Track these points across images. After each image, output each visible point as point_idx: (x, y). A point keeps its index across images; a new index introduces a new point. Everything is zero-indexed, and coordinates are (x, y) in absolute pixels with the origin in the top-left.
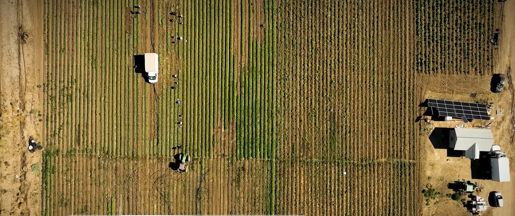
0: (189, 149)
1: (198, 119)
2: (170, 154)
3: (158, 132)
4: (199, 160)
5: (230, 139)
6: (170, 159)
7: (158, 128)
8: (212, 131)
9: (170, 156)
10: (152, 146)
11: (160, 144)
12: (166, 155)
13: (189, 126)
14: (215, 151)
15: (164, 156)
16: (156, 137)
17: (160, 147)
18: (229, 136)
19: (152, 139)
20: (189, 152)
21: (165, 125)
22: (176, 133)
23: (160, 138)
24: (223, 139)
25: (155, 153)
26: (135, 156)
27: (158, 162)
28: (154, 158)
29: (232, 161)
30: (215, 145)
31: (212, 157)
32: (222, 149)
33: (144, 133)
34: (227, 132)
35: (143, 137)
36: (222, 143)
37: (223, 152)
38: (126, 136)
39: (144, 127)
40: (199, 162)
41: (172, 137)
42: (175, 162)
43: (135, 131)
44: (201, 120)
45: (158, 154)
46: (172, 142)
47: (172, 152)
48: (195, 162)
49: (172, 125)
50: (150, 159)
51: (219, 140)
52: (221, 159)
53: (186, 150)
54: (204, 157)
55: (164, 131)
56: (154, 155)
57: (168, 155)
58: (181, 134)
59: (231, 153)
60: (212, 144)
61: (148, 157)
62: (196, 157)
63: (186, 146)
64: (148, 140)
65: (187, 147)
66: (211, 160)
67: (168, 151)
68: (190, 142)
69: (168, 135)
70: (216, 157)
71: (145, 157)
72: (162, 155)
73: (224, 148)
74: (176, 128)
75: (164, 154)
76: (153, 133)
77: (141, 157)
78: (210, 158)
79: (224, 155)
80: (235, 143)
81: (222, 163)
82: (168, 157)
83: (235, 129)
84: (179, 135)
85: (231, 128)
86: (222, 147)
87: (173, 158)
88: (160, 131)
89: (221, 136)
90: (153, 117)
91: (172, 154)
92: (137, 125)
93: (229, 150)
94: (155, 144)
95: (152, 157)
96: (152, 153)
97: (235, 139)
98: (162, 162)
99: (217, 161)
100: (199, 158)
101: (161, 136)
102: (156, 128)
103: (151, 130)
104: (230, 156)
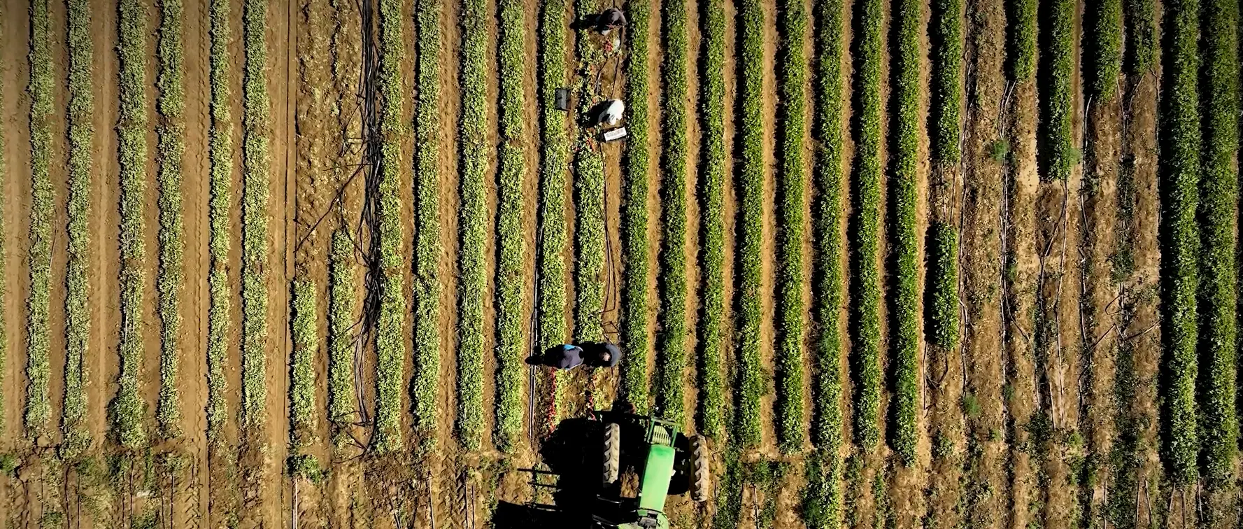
0: (688, 371)
1: (782, 56)
2: (497, 421)
3: (372, 191)
4: (795, 483)
5: (1103, 264)
6: (499, 471)
7: (374, 147)
8: (922, 188)
9: (501, 441)
10: (312, 335)
11: (395, 318)
12: (458, 432)
13: (689, 135)
14: (954, 389)
15: (440, 445)
16: (355, 239)
17: (396, 353)
18: (1087, 238)
19: (318, 266)
20: (688, 394)
21: (450, 120)
22: (565, 198)
23: (394, 256)
24: (1028, 264)
25: (347, 403)
26: (136, 437)
27: (379, 502)
28: (334, 463)
29: (1123, 483)
30: (958, 327)
31: (922, 448)
32: (1025, 365)
33: (226, 201)
34: (1074, 201)
35: (225, 242)
36: (1026, 303)
37: (1027, 400)
38: (45, 230)
39: (230, 136)
40: (788, 498)
41: (521, 249)
42: (547, 499)
43: (141, 180)
44: (807, 74)
45: (372, 421)
46: (526, 295)
47: (519, 394)
48: (754, 496)
49: (523, 125)
50: (292, 466)
51: (990, 277)
52: (1010, 463)
53: (660, 381)
54: (843, 450)
55: (442, 177)
56: (335, 428)
57: (484, 429)
58: (615, 220)
59: (1105, 404)
60: (918, 320)
61: (273, 454)
62: (765, 449)
63: (663, 337)
64: (277, 271)
65: (673, 346)
66: (915, 477)
67: (482, 390)
68: (701, 292)
69: (482, 229)
70: (958, 448)
71: (247, 452)
72: (419, 437)
73: (1042, 362)
74: (562, 152)
75: (437, 417)
76: (324, 198)
77: (196, 445)
78: (899, 459)
79: (1041, 429)
80: (1150, 311)
81: (1021, 508)
82: (482, 449)
83: (1147, 162)
84: (589, 220)
85: (1108, 158)
86: (1020, 343)
87: (526, 456)
88: (397, 179)
89: (1012, 234)
90: (322, 41)
91: (517, 420)
92: (162, 119)
93: (1088, 378)
94: (350, 321)
95: (314, 449)
96: (311, 413)
97: (1150, 270)
98: (418, 498)
99: (974, 489)
100: (798, 457)
101: (403, 229)
102: (359, 149)
103: (303, 171)
104: (1107, 439)
